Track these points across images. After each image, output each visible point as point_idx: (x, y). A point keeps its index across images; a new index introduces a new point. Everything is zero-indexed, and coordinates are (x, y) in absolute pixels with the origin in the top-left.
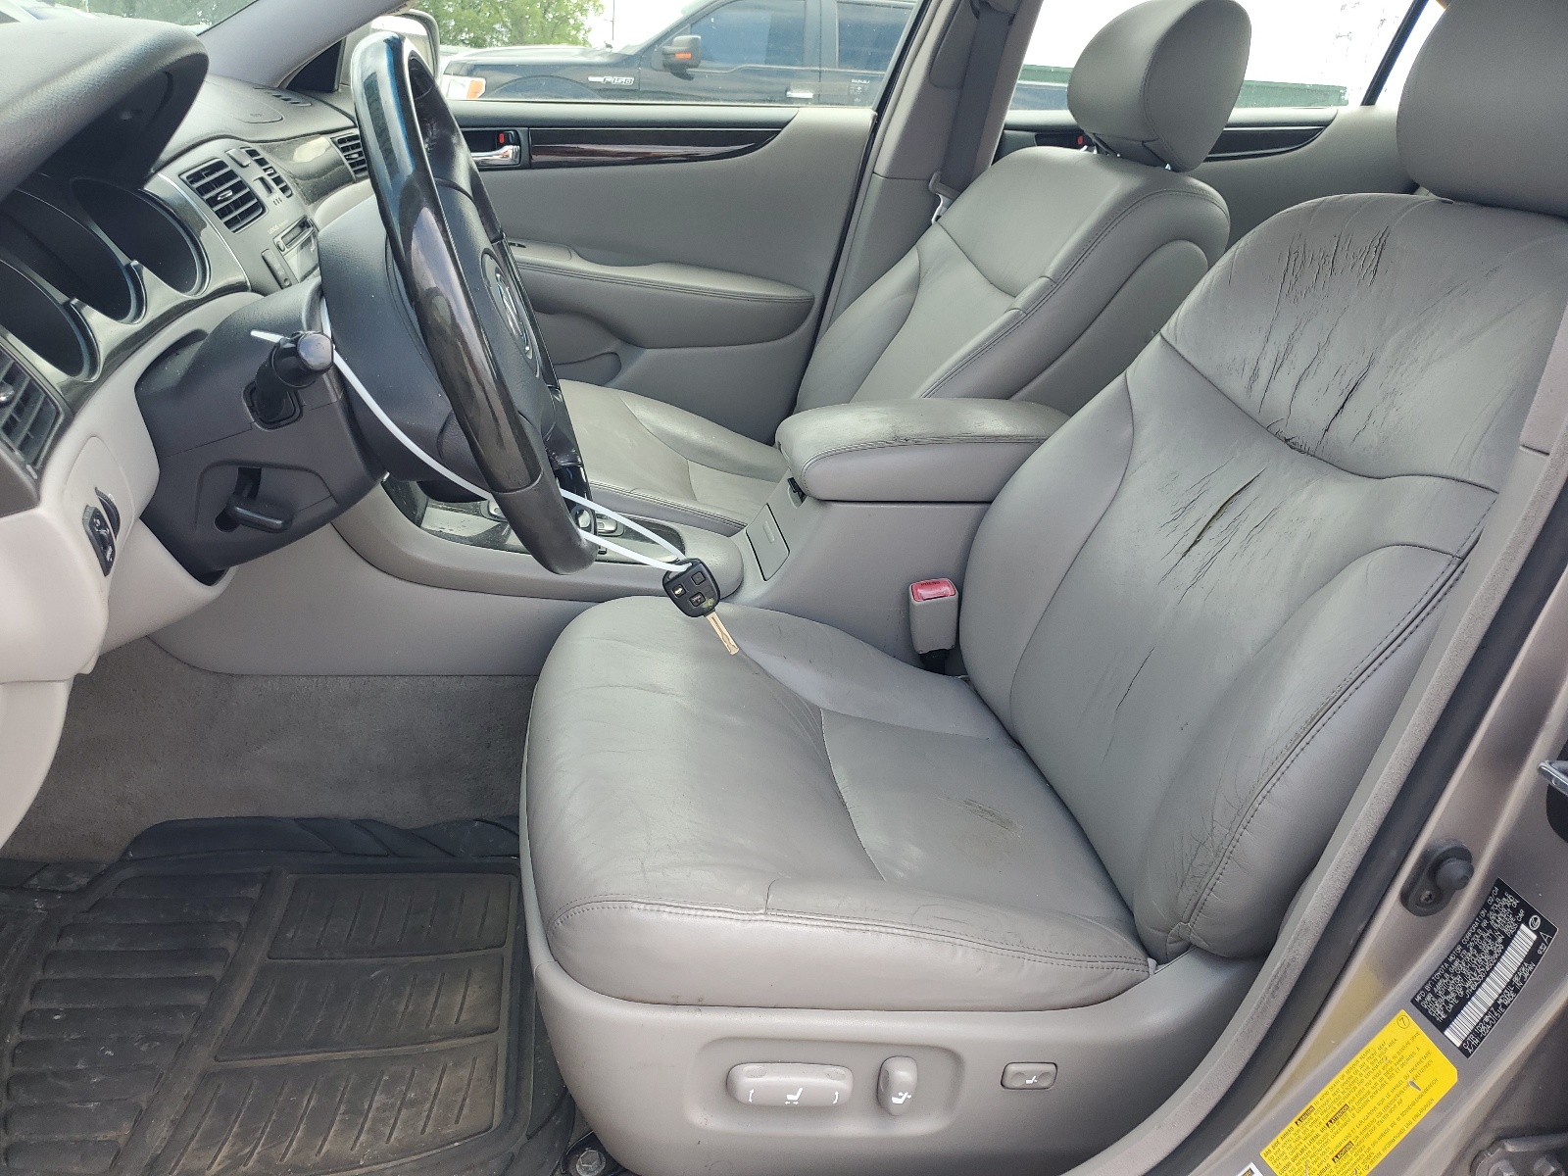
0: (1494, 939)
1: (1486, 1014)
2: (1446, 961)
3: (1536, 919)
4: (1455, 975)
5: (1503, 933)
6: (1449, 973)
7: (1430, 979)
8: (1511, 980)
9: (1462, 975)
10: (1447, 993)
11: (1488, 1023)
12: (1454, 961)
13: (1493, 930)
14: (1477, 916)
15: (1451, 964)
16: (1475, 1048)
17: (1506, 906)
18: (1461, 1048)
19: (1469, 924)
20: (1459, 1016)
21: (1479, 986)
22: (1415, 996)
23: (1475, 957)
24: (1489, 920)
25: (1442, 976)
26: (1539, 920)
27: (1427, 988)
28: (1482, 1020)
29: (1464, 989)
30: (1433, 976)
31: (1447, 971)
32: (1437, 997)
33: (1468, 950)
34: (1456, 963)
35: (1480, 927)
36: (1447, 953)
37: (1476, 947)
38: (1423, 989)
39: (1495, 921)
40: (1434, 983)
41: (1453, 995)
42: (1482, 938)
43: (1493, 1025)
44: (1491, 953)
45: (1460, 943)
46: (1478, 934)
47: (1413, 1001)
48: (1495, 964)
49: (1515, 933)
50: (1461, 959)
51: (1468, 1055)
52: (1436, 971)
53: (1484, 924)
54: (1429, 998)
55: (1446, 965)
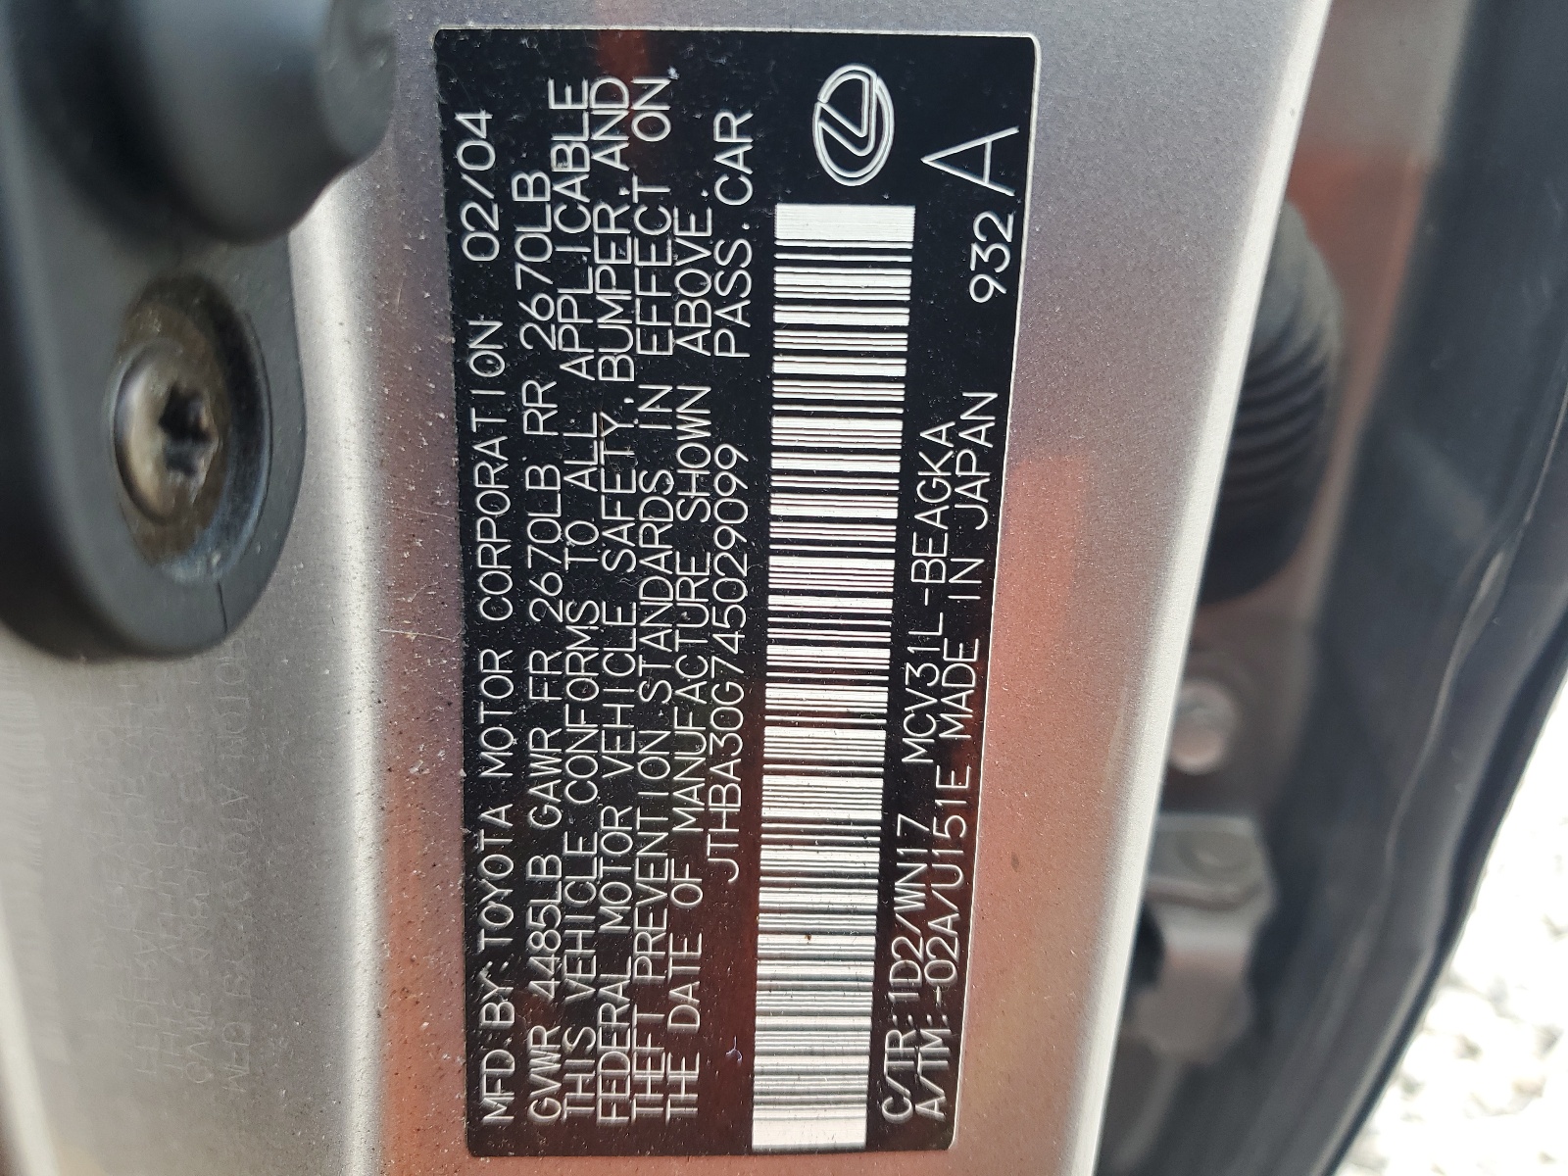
0: (656, 450)
1: (887, 878)
2: (477, 794)
3: (849, 99)
4: (582, 823)
5: (682, 368)
6: (549, 843)
7: (473, 962)
8: (903, 590)
9: (622, 791)
10: (613, 952)
11: (934, 909)
12: (519, 761)
13: (610, 398)
14: (464, 402)
15: (516, 788)
16: (947, 1078)
17: (603, 183)
18: (881, 1136)
19: (445, 492)
20: (763, 1000)
21: (753, 768)
22: (475, 1109)
23: (620, 637)
24: (544, 362)
25: (523, 892)
26: (876, 90)
27: (499, 1013)
28: (887, 923)
29: (686, 850)
30: (471, 929)
31: (526, 843)
32: (583, 1013)
33: (554, 637)
34: (543, 761)
35: (522, 450)
36: (448, 750)
37: (583, 583)
38: (477, 1041)
39: (593, 337)
40: (512, 962)
41: (650, 931)
42: (580, 504)
43: (962, 897)
44: (691, 539)
45: (477, 635)
46: (546, 502)
47: (482, 1140)
48: (759, 578)
49: (764, 299)
50: (549, 716)
51: (931, 1135)
52: (473, 894)
53: (537, 408)
54: (544, 1059)
55: (498, 815)
